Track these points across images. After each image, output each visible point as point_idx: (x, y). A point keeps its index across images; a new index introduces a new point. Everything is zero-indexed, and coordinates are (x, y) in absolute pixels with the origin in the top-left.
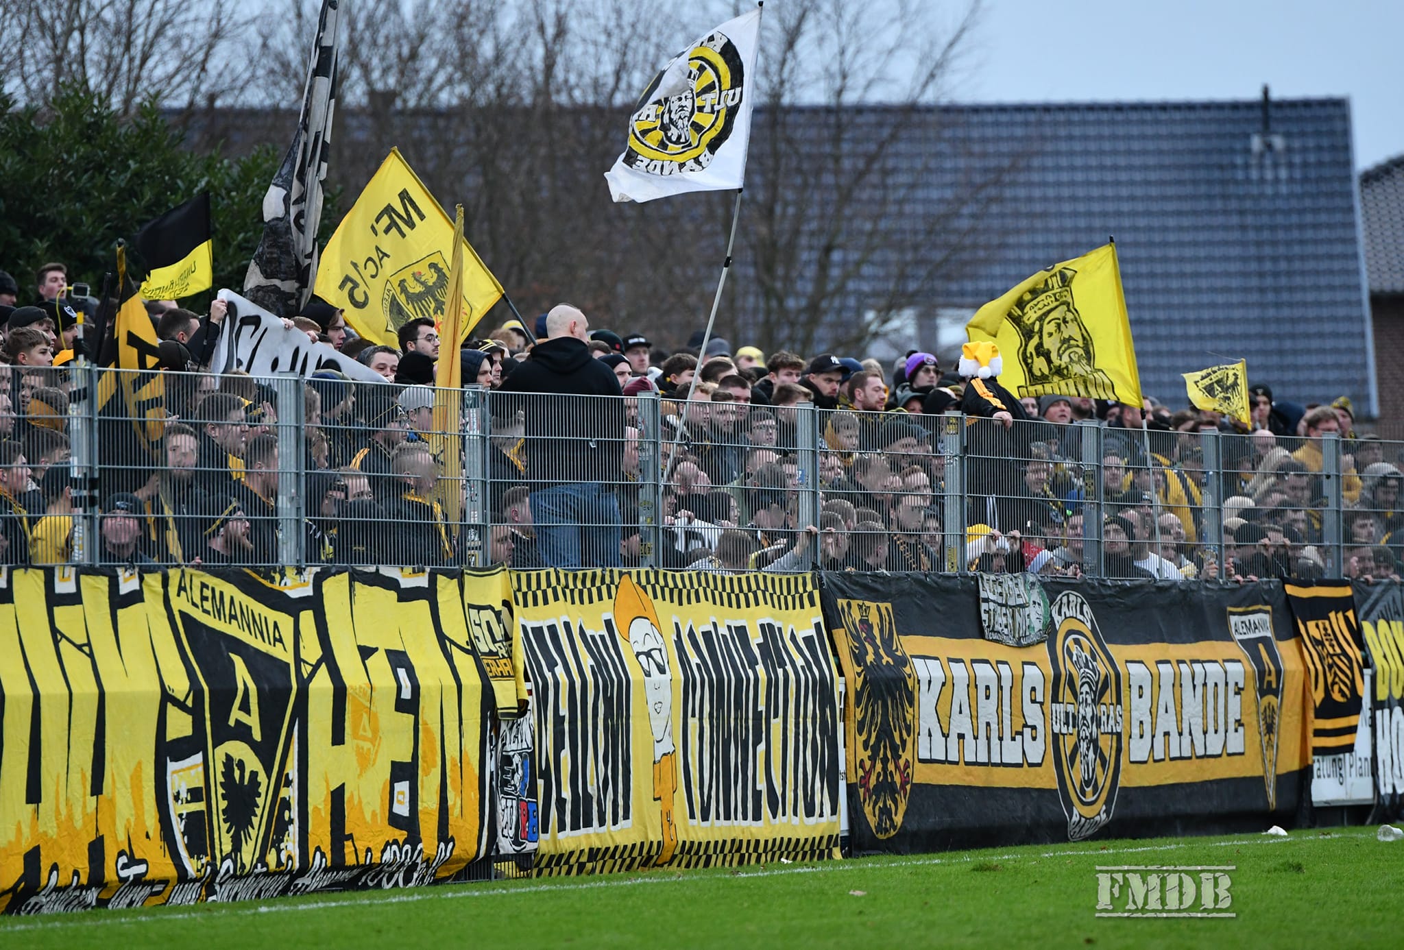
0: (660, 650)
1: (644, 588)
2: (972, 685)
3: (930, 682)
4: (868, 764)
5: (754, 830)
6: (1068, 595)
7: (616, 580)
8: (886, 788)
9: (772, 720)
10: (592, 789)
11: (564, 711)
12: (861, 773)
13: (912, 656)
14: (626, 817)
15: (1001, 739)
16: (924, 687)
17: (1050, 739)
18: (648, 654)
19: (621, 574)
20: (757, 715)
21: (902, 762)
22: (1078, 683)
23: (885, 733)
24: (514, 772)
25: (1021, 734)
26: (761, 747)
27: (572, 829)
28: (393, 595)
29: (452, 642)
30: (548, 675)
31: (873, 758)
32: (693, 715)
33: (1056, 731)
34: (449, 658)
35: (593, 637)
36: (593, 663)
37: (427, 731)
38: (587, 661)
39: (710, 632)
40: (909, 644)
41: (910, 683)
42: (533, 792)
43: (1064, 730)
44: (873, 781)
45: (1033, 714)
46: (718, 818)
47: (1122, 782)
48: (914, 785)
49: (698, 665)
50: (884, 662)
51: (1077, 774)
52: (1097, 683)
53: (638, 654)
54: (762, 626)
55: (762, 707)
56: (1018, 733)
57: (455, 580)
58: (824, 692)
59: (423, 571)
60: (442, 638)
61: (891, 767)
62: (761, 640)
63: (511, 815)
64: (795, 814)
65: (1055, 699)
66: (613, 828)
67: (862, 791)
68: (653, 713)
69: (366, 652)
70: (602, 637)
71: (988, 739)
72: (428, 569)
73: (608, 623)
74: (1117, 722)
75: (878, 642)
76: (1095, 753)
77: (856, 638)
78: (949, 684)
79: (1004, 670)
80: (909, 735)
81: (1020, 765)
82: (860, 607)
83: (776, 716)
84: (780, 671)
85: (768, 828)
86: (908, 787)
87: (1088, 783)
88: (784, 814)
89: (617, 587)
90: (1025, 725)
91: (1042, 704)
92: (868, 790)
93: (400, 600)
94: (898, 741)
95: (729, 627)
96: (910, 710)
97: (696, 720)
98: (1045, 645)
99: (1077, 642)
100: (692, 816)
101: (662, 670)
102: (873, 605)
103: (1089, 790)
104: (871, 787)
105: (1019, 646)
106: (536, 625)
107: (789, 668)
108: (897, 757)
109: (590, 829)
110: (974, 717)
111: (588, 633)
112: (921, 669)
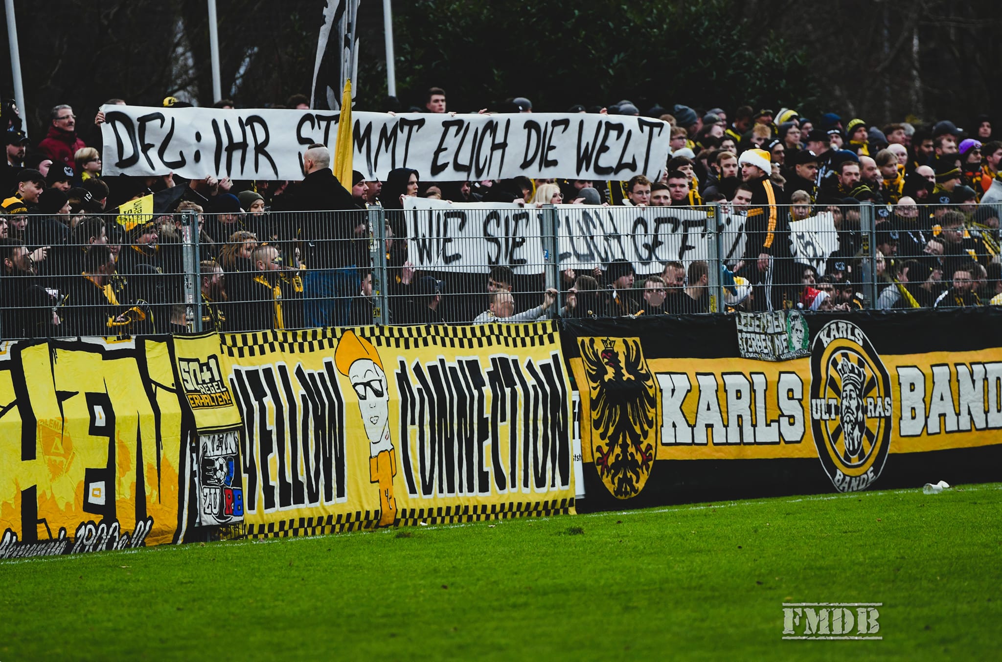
0: (380, 381)
1: (369, 340)
2: (721, 389)
3: (673, 391)
4: (606, 449)
5: (479, 499)
6: (837, 324)
7: (339, 334)
8: (626, 464)
9: (499, 423)
10: (302, 478)
11: (271, 426)
12: (597, 455)
13: (656, 373)
14: (341, 494)
15: (754, 426)
16: (667, 394)
17: (809, 424)
18: (367, 384)
19: (343, 331)
20: (483, 421)
21: (643, 447)
22: (841, 385)
23: (624, 426)
24: (216, 470)
25: (778, 421)
26: (488, 444)
27: (282, 505)
28: (99, 356)
29: (157, 385)
30: (255, 404)
31: (611, 446)
32: (413, 423)
33: (817, 417)
34: (152, 397)
35: (311, 376)
36: (304, 392)
37: (123, 446)
38: (299, 391)
39: (436, 366)
40: (654, 365)
41: (651, 392)
42: (238, 482)
43: (825, 417)
44: (611, 460)
45: (790, 407)
46: (441, 491)
47: (891, 449)
48: (656, 462)
49: (419, 390)
50: (625, 378)
51: (842, 445)
52: (862, 383)
53: (356, 384)
54: (494, 360)
55: (488, 414)
56: (772, 421)
57: (165, 344)
58: (557, 402)
59: (129, 338)
60: (147, 382)
61: (631, 449)
62: (491, 369)
63: (215, 499)
64: (526, 485)
65: (815, 395)
66: (326, 504)
67: (599, 468)
68: (368, 424)
69: (62, 396)
70: (321, 375)
71: (741, 427)
72: (134, 337)
73: (329, 365)
74: (884, 409)
75: (622, 365)
76: (861, 431)
77: (598, 363)
78: (695, 391)
79: (759, 380)
80: (651, 426)
81: (778, 443)
82: (604, 342)
83: (503, 419)
84: (508, 391)
85: (494, 496)
86: (651, 463)
87: (853, 452)
88: (513, 486)
89: (339, 340)
90: (783, 415)
91: (800, 400)
92: (607, 466)
93: (104, 359)
94: (638, 431)
95: (460, 362)
96: (653, 410)
97: (416, 427)
98: (809, 360)
99: (845, 355)
100: (413, 490)
101: (379, 394)
102: (619, 341)
103: (855, 458)
104: (609, 464)
105: (779, 360)
106: (251, 368)
107: (519, 388)
108: (637, 442)
109: (301, 506)
110: (724, 412)
111: (306, 372)
112: (664, 382)
